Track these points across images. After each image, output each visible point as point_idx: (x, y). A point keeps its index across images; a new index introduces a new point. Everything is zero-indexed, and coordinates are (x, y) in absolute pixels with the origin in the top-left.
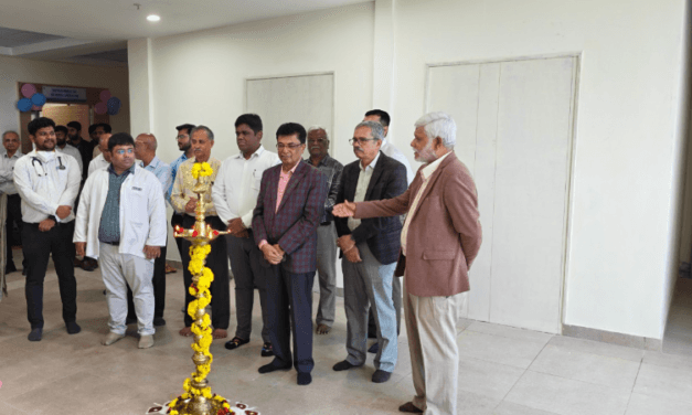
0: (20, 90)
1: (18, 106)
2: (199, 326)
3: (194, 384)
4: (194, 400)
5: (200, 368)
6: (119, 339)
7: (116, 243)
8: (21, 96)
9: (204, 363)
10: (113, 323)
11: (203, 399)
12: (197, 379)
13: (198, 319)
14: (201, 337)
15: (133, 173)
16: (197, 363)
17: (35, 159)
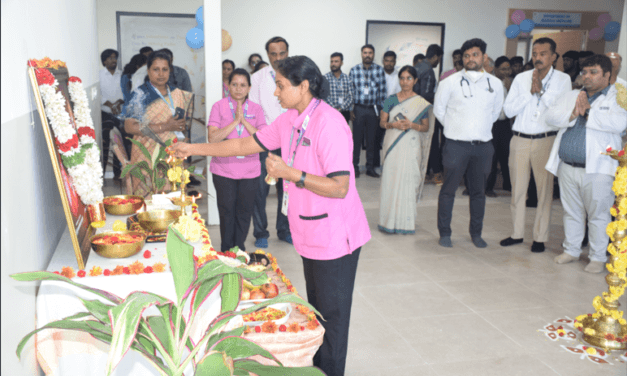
0: (510, 16)
1: (507, 32)
2: (616, 247)
3: (604, 304)
4: (602, 319)
5: (612, 288)
6: (572, 261)
7: (583, 165)
8: (511, 22)
9: (618, 285)
10: (568, 244)
11: (610, 320)
12: (607, 299)
13: (616, 240)
14: (616, 259)
15: (605, 95)
16: (609, 283)
17: (463, 79)
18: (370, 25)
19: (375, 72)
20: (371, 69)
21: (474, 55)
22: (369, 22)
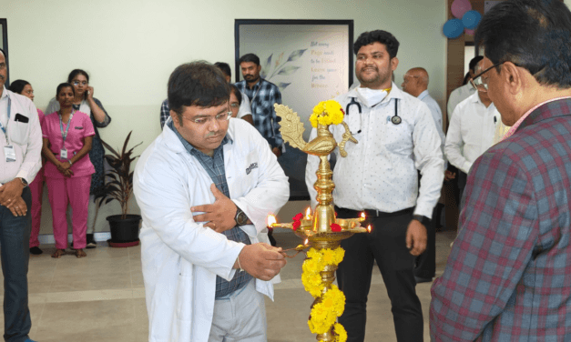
0: (450, 9)
8: (450, 16)
17: (353, 101)
18: (241, 27)
19: (263, 93)
20: (257, 89)
21: (375, 56)
22: (238, 23)
